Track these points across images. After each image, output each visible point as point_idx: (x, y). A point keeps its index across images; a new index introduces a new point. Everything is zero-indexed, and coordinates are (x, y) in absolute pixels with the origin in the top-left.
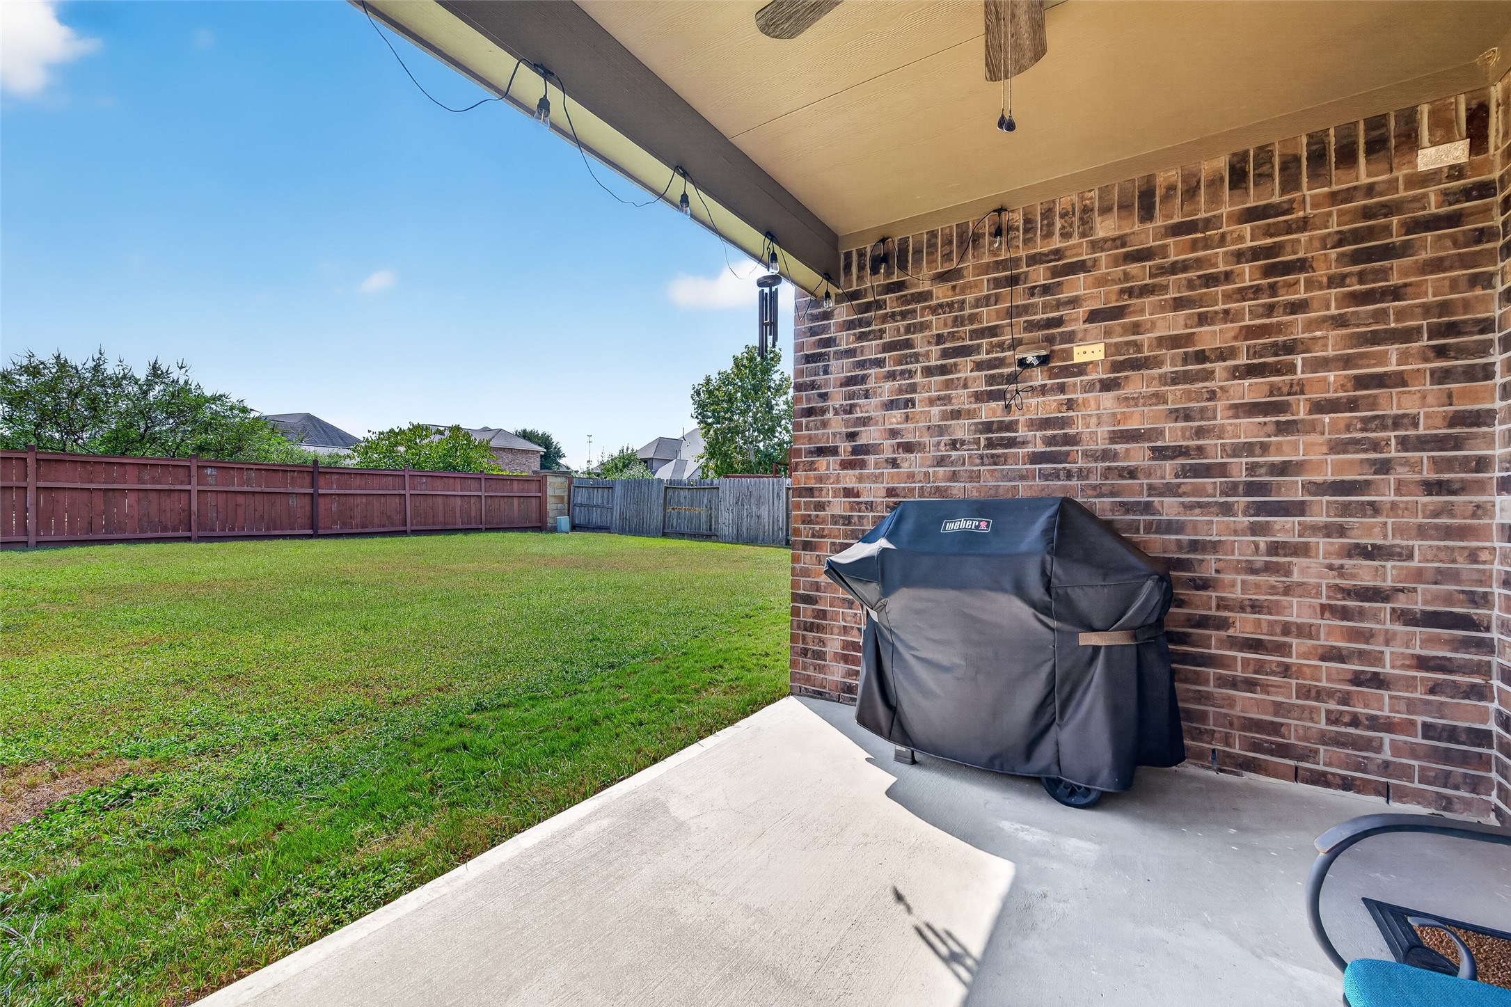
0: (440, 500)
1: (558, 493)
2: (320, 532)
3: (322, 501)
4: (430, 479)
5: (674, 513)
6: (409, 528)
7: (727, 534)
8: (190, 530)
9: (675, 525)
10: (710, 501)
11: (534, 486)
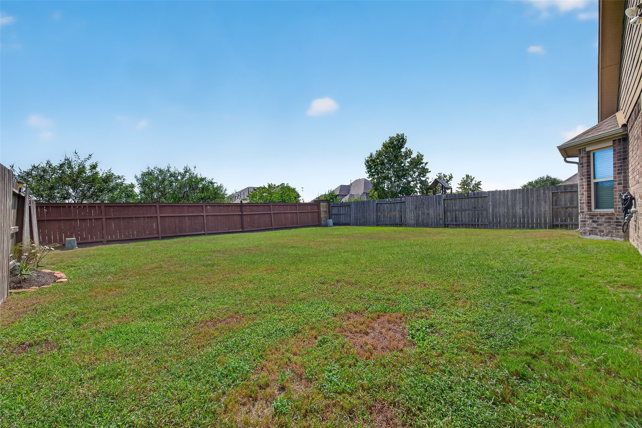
0: (283, 215)
1: (325, 209)
2: (245, 230)
3: (244, 217)
4: (279, 206)
5: (382, 215)
6: (274, 227)
7: (411, 223)
8: (205, 231)
9: (382, 221)
10: (401, 208)
11: (315, 207)
